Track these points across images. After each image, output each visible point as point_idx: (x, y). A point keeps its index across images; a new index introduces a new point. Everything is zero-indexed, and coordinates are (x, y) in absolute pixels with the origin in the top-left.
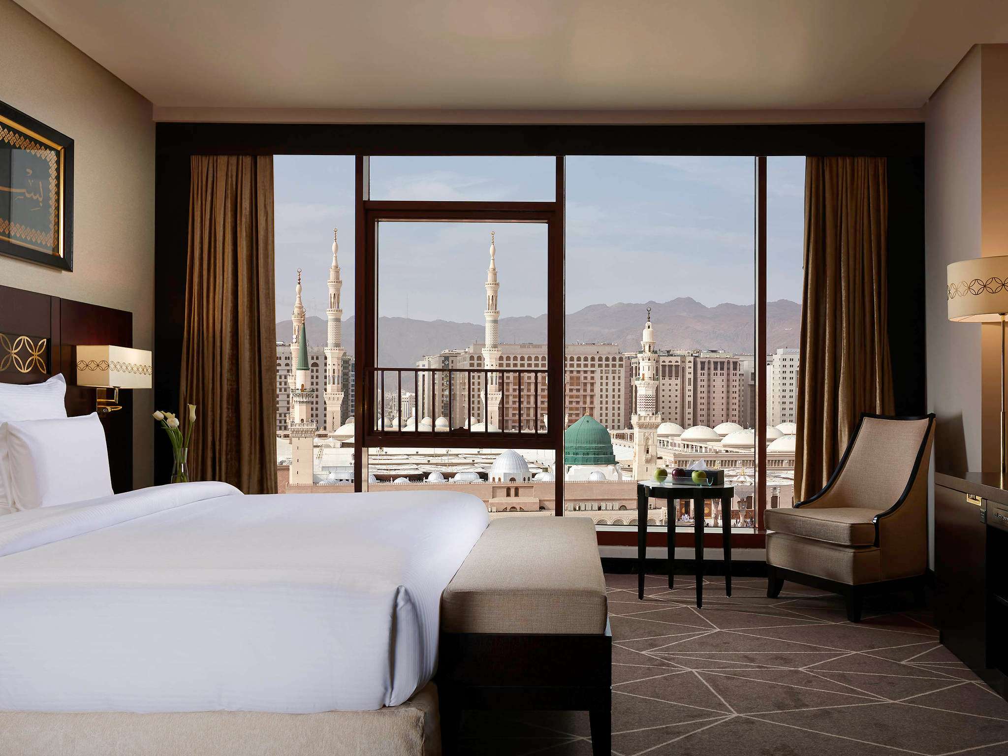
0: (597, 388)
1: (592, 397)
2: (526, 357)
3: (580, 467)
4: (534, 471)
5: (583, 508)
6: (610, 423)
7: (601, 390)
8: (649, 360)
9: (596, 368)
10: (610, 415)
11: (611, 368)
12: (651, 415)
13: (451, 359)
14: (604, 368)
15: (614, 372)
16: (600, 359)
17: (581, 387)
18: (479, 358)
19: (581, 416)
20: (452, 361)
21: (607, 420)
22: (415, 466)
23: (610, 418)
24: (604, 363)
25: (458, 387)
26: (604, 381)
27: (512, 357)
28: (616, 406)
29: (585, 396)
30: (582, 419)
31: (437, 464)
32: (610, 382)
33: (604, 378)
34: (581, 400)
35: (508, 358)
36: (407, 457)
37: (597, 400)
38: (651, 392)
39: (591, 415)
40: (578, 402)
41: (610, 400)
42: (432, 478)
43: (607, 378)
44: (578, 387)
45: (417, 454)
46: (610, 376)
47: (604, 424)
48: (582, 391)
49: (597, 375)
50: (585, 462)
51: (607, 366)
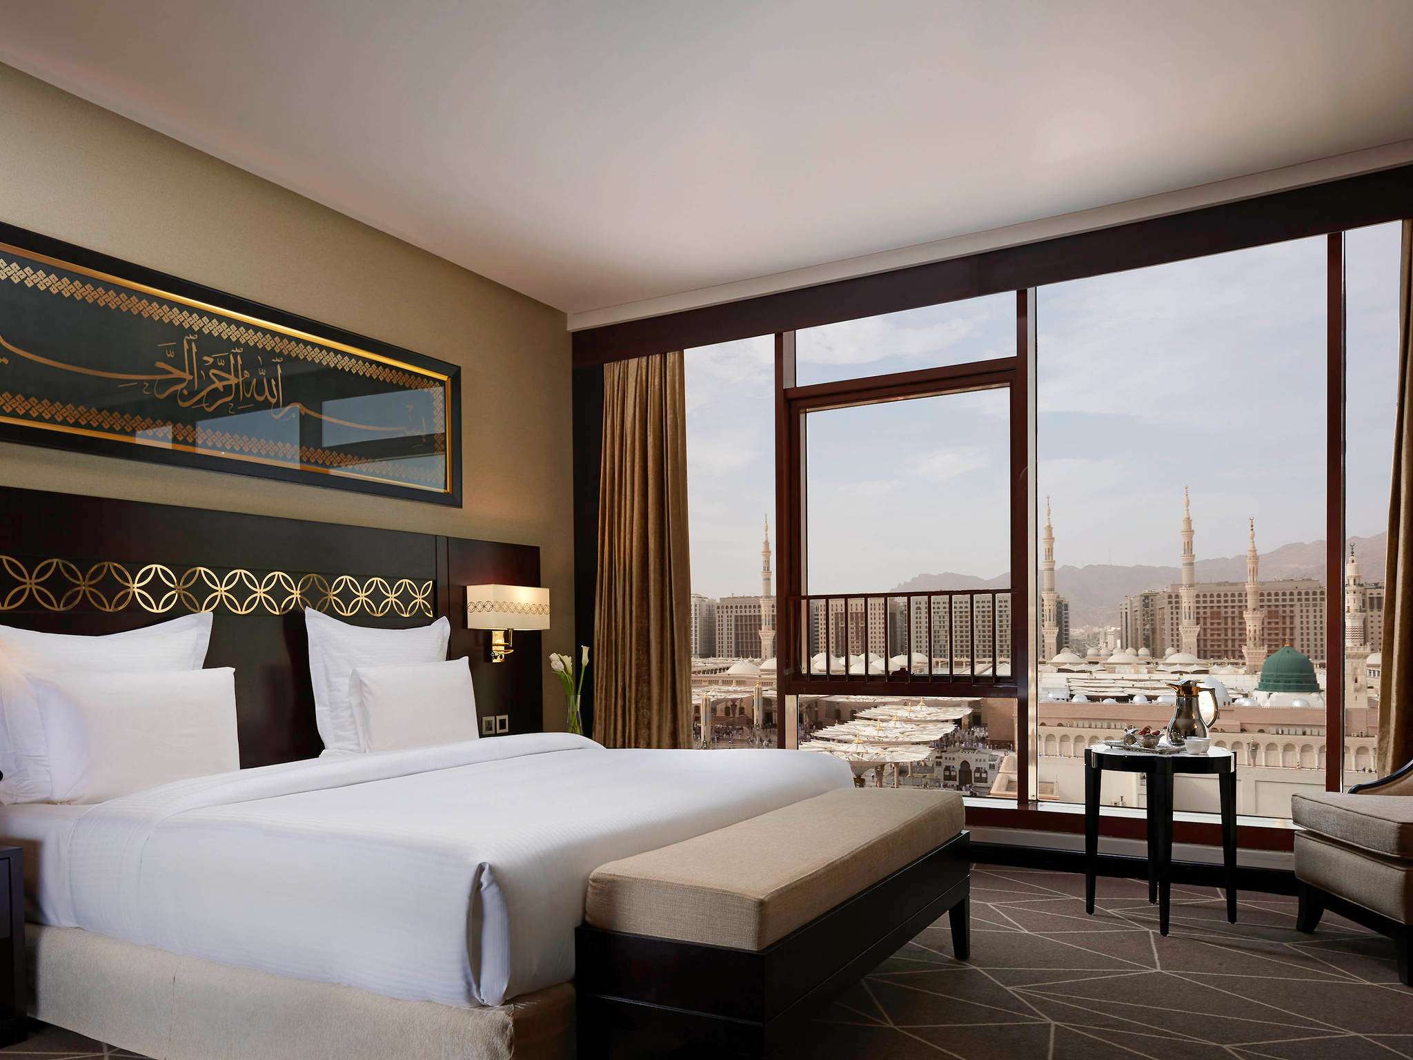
0: (1297, 621)
1: (1292, 629)
2: (1222, 594)
3: (1282, 694)
4: (1234, 697)
5: (1286, 732)
6: (1312, 653)
7: (1302, 623)
8: (1354, 593)
9: (1295, 602)
10: (1312, 645)
11: (1311, 602)
12: (1358, 645)
13: (1150, 598)
14: (1304, 602)
15: (1315, 605)
16: (1299, 594)
17: (1280, 620)
18: (1177, 596)
19: (1281, 646)
20: (1152, 600)
21: (1308, 651)
22: (1121, 689)
23: (1312, 649)
24: (1303, 597)
25: (1158, 622)
26: (1304, 614)
27: (1208, 594)
28: (1319, 637)
29: (1284, 629)
30: (1281, 649)
31: (1141, 688)
32: (1311, 614)
33: (1305, 611)
34: (1281, 632)
35: (1205, 596)
36: (1113, 681)
37: (1297, 632)
38: (1358, 624)
39: (1292, 645)
40: (1277, 634)
41: (1312, 631)
42: (1136, 699)
43: (1307, 611)
44: (1277, 620)
45: (1123, 679)
46: (1311, 609)
47: (1306, 654)
48: (1281, 624)
49: (1297, 609)
50: (1287, 689)
51: (1307, 600)
